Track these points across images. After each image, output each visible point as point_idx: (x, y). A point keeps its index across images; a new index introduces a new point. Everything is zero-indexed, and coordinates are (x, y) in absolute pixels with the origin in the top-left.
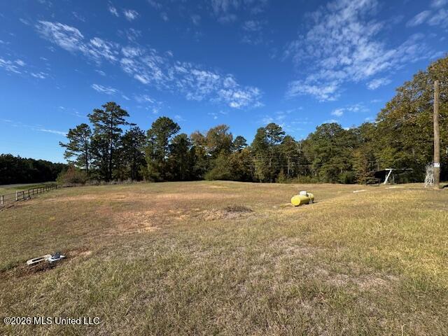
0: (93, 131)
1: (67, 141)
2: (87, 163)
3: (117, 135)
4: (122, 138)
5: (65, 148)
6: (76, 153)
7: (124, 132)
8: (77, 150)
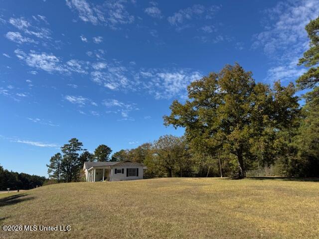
0: (62, 157)
1: (49, 164)
2: (58, 176)
3: (76, 157)
4: (79, 159)
5: (49, 167)
6: (53, 170)
7: (80, 155)
8: (54, 168)
